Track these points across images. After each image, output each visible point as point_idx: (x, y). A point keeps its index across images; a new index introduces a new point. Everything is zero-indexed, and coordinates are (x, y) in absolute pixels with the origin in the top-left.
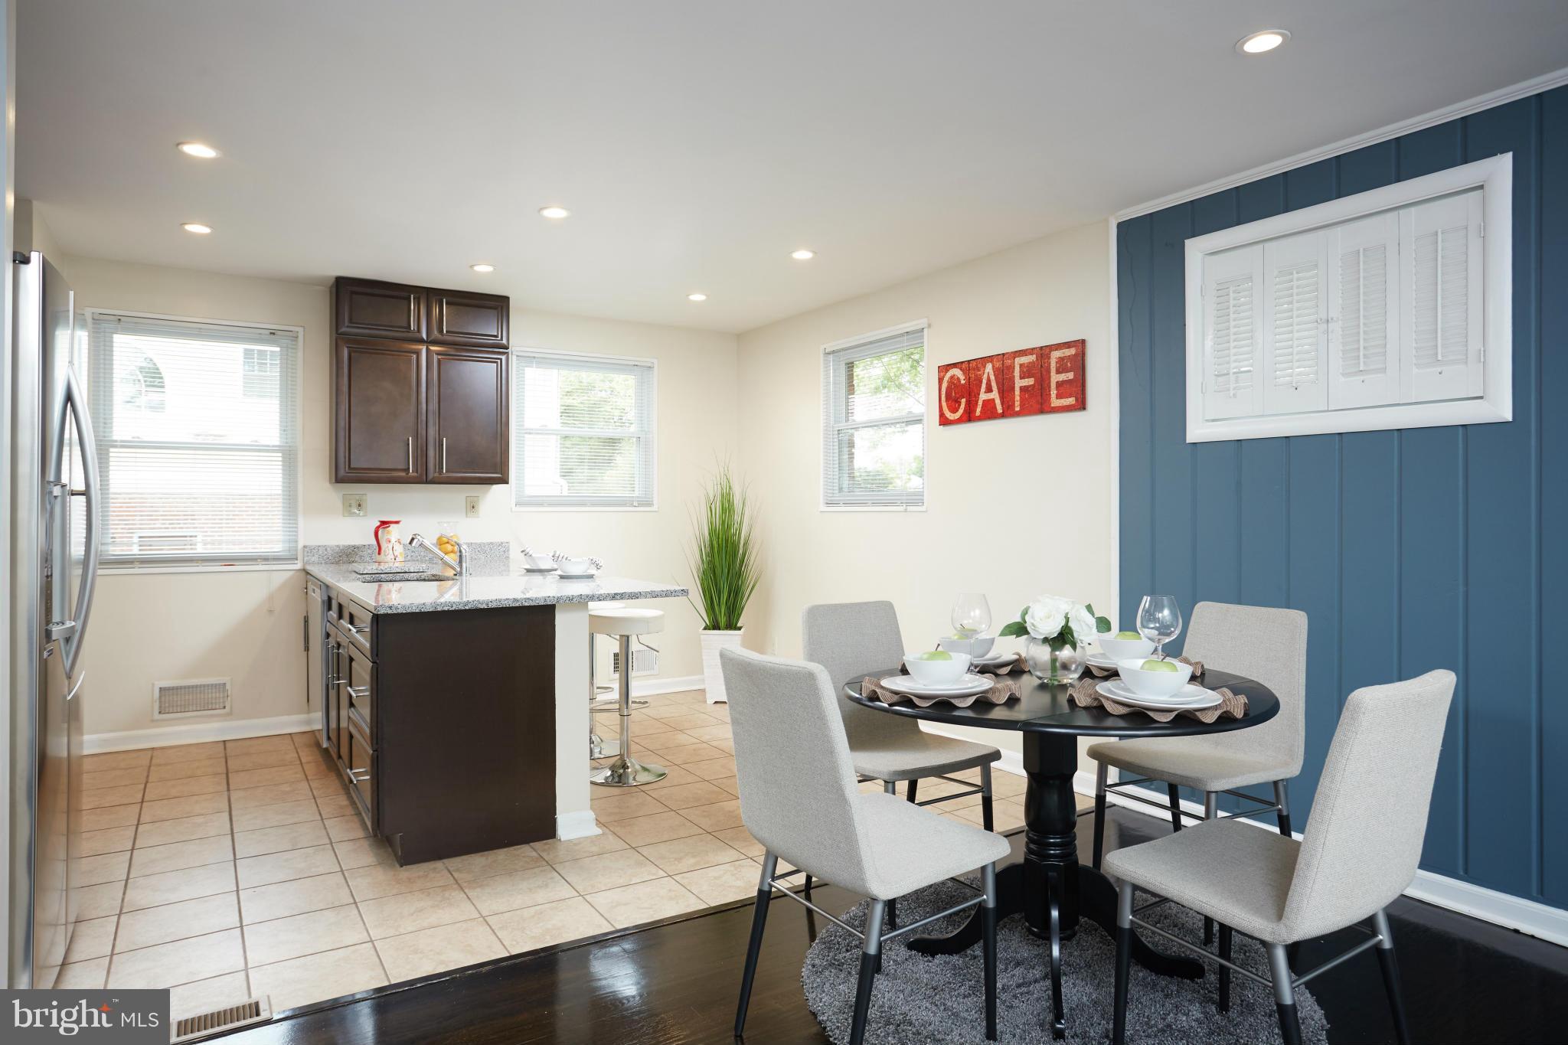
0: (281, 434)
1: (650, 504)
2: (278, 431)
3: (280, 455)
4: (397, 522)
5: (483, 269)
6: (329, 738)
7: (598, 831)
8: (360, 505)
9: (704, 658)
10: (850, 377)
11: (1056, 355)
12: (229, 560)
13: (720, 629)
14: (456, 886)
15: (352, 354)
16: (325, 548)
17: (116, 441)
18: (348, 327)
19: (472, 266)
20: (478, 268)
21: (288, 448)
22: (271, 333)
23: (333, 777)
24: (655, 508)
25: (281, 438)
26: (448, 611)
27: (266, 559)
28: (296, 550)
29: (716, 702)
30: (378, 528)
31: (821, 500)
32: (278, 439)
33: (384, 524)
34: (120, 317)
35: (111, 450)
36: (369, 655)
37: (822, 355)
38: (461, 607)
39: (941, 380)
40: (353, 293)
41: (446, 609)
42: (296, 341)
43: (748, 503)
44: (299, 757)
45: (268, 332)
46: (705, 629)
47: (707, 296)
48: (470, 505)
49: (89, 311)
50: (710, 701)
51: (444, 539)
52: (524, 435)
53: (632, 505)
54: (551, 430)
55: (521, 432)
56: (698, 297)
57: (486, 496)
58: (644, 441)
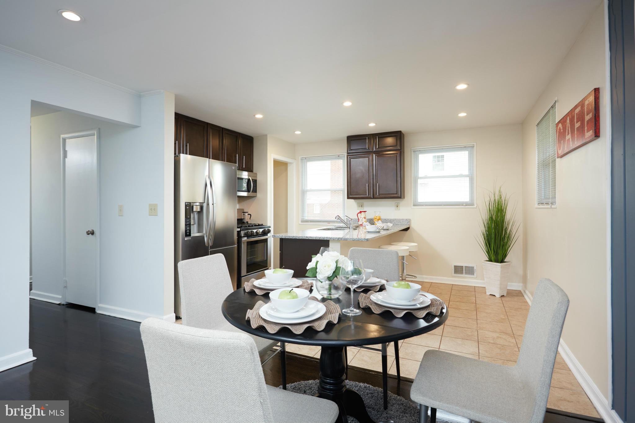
1: (473, 205)
4: (365, 212)
5: (372, 125)
9: (484, 273)
11: (586, 103)
12: (329, 222)
13: (492, 262)
15: (351, 159)
17: (308, 190)
18: (350, 151)
19: (368, 125)
21: (343, 189)
24: (475, 206)
27: (337, 222)
29: (490, 295)
30: (359, 213)
33: (361, 212)
35: (307, 192)
37: (536, 127)
40: (351, 140)
42: (345, 157)
45: (338, 156)
46: (486, 260)
47: (467, 113)
48: (396, 206)
49: (300, 157)
50: (488, 293)
51: (375, 217)
52: (417, 180)
53: (463, 205)
54: (429, 177)
55: (416, 179)
56: (462, 115)
57: (402, 202)
58: (471, 178)
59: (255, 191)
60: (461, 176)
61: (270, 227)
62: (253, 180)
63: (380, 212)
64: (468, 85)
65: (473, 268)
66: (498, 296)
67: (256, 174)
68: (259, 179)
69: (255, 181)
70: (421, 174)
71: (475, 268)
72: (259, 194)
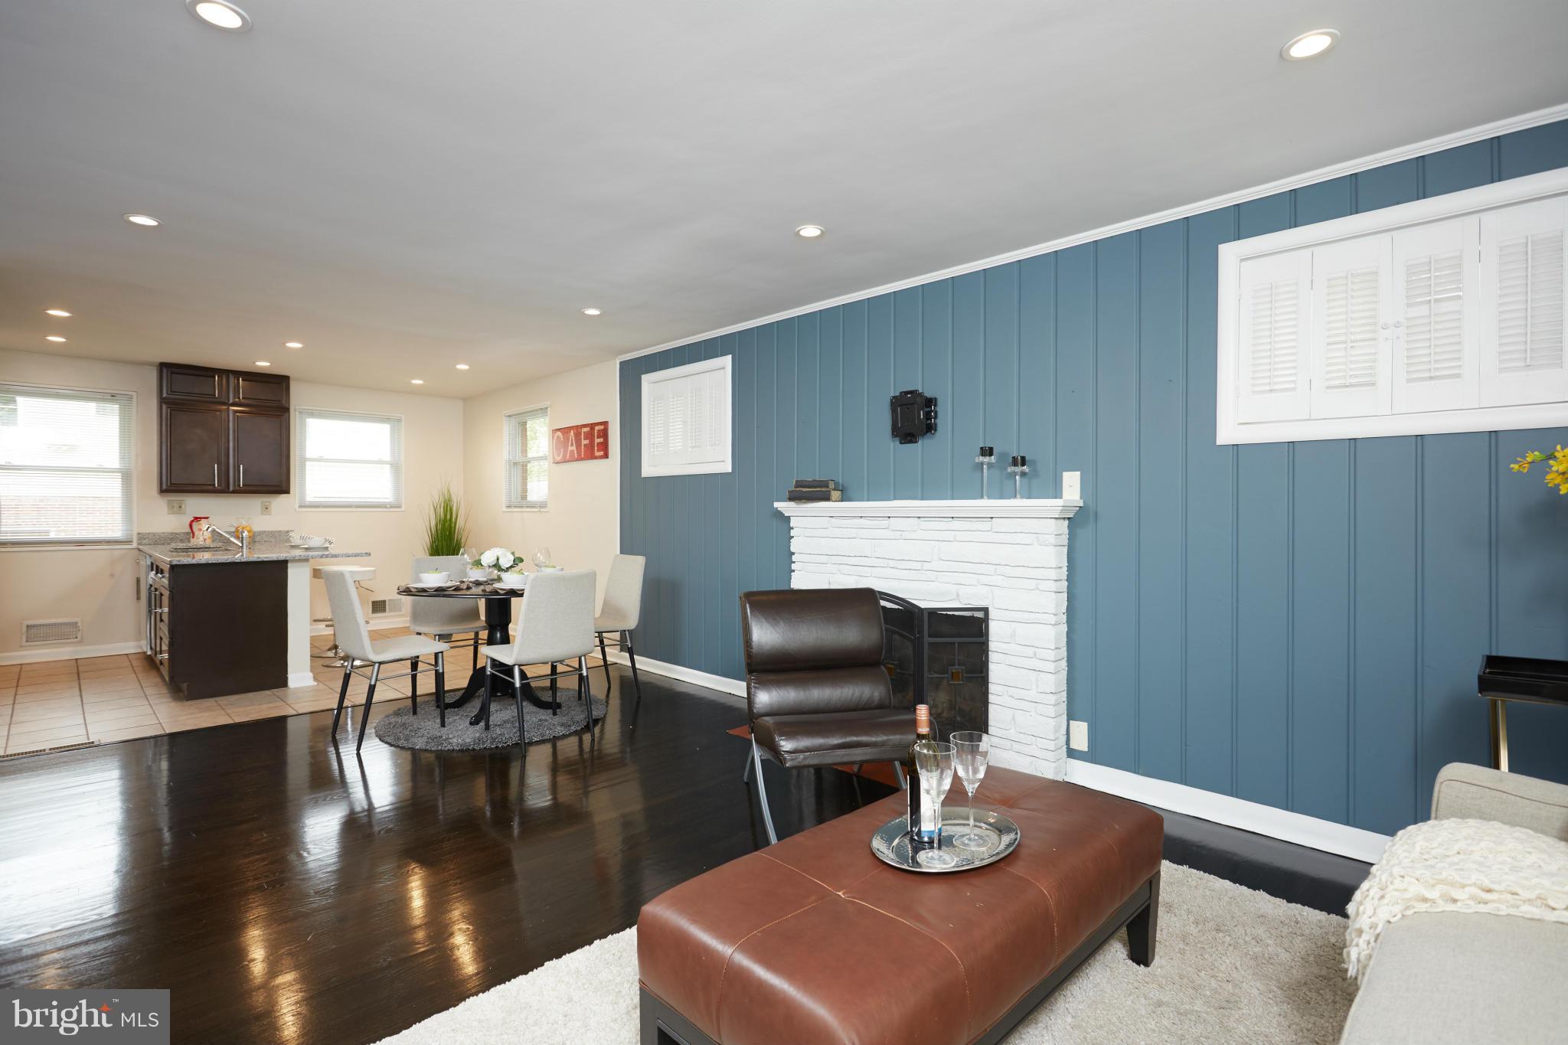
0: (120, 461)
1: (399, 507)
2: (118, 459)
3: (120, 474)
4: (207, 518)
5: (262, 364)
6: (151, 648)
7: (315, 683)
8: (180, 508)
10: (524, 431)
11: (597, 428)
12: (80, 543)
14: (219, 708)
15: (172, 411)
16: (154, 534)
18: (169, 394)
20: (258, 363)
21: (126, 470)
22: (112, 396)
23: (154, 673)
24: (403, 509)
25: (120, 463)
27: (108, 542)
28: (133, 537)
30: (192, 521)
31: (504, 506)
32: (118, 464)
33: (197, 519)
36: (167, 587)
37: (506, 417)
39: (553, 437)
40: (172, 373)
42: (131, 401)
44: (132, 665)
45: (110, 395)
47: (424, 381)
48: (267, 508)
52: (305, 462)
53: (386, 507)
54: (324, 459)
55: (304, 460)
56: (417, 382)
57: (279, 502)
58: (395, 467)
70: (310, 453)
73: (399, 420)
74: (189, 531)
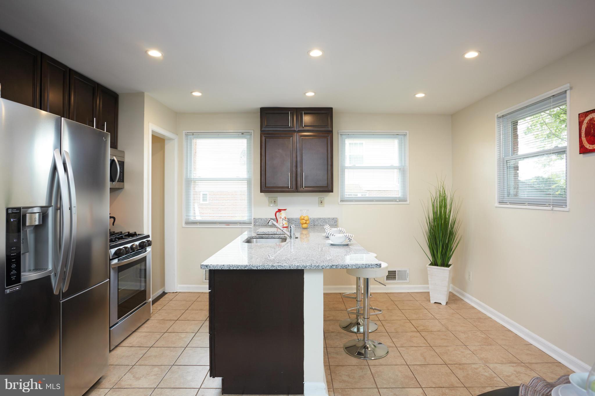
0: (247, 173)
1: (406, 201)
2: (246, 172)
3: (246, 182)
4: (285, 210)
8: (275, 202)
9: (429, 279)
12: (228, 223)
13: (438, 266)
15: (266, 139)
16: (261, 219)
18: (265, 128)
21: (249, 179)
22: (242, 134)
24: (408, 202)
26: (236, 270)
27: (240, 223)
28: (251, 220)
29: (435, 303)
30: (277, 212)
31: (496, 201)
32: (246, 175)
33: (280, 211)
34: (193, 133)
35: (195, 182)
37: (496, 119)
38: (243, 268)
40: (266, 113)
41: (235, 268)
42: (251, 136)
43: (454, 202)
45: (241, 133)
46: (430, 265)
47: (425, 94)
48: (320, 202)
49: (184, 132)
50: (432, 301)
51: (303, 218)
52: (345, 170)
53: (396, 201)
54: (357, 167)
55: (343, 168)
56: (420, 95)
57: (328, 197)
58: (402, 170)
59: (122, 180)
60: (392, 168)
61: (148, 236)
62: (120, 163)
63: (308, 210)
64: (480, 52)
65: (406, 271)
66: (444, 303)
67: (123, 152)
68: (128, 160)
69: (122, 164)
70: (347, 164)
71: (408, 272)
72: (127, 185)
73: (405, 135)
74: (275, 217)
